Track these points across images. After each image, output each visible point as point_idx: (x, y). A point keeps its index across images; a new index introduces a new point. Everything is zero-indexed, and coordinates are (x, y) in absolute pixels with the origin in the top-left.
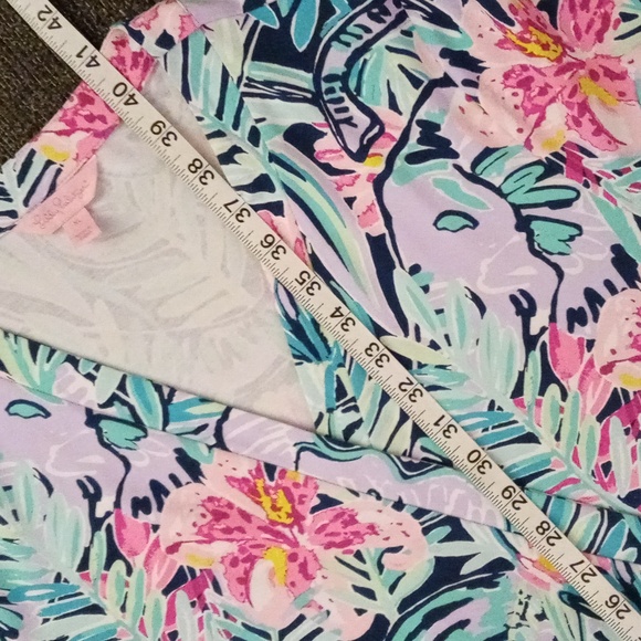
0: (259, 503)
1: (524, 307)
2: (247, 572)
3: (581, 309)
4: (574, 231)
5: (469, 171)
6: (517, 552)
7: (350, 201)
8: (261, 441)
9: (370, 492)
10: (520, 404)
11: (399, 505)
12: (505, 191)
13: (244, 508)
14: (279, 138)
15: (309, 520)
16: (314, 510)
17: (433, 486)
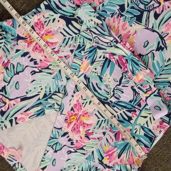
0: (73, 122)
1: (34, 73)
2: (86, 124)
3: (34, 62)
4: (19, 64)
5: (8, 83)
6: (82, 74)
7: (14, 105)
8: (60, 121)
9: (70, 102)
10: (53, 73)
11: (73, 96)
12: (12, 77)
13: (73, 125)
14: (3, 118)
15: (76, 112)
16: (74, 112)
17: (69, 89)
